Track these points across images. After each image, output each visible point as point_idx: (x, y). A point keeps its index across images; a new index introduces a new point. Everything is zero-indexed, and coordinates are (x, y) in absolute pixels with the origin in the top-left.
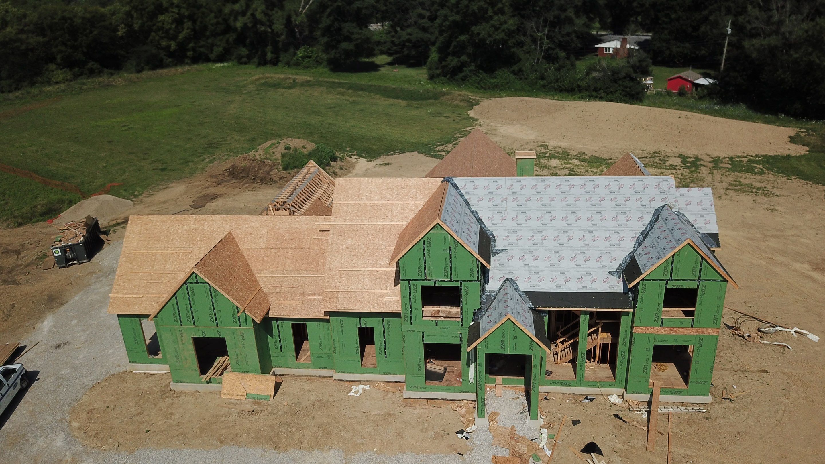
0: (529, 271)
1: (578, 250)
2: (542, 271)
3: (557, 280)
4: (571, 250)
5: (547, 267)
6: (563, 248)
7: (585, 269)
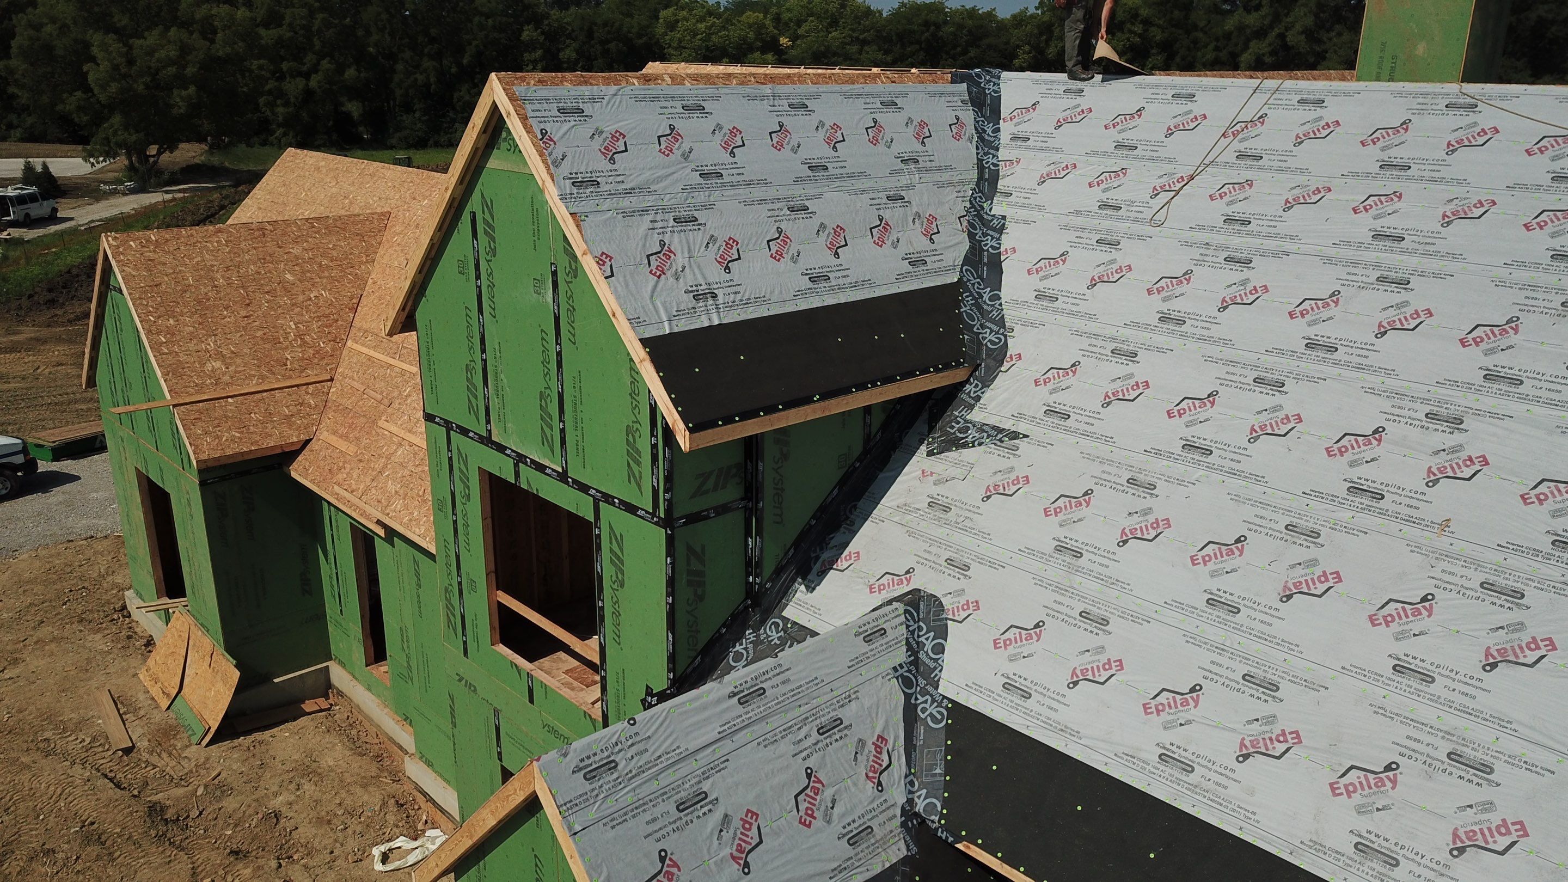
0: (1059, 589)
1: (1478, 565)
2: (1135, 618)
3: (1192, 713)
4: (1416, 548)
5: (1178, 606)
6: (1365, 520)
7: (1453, 721)
